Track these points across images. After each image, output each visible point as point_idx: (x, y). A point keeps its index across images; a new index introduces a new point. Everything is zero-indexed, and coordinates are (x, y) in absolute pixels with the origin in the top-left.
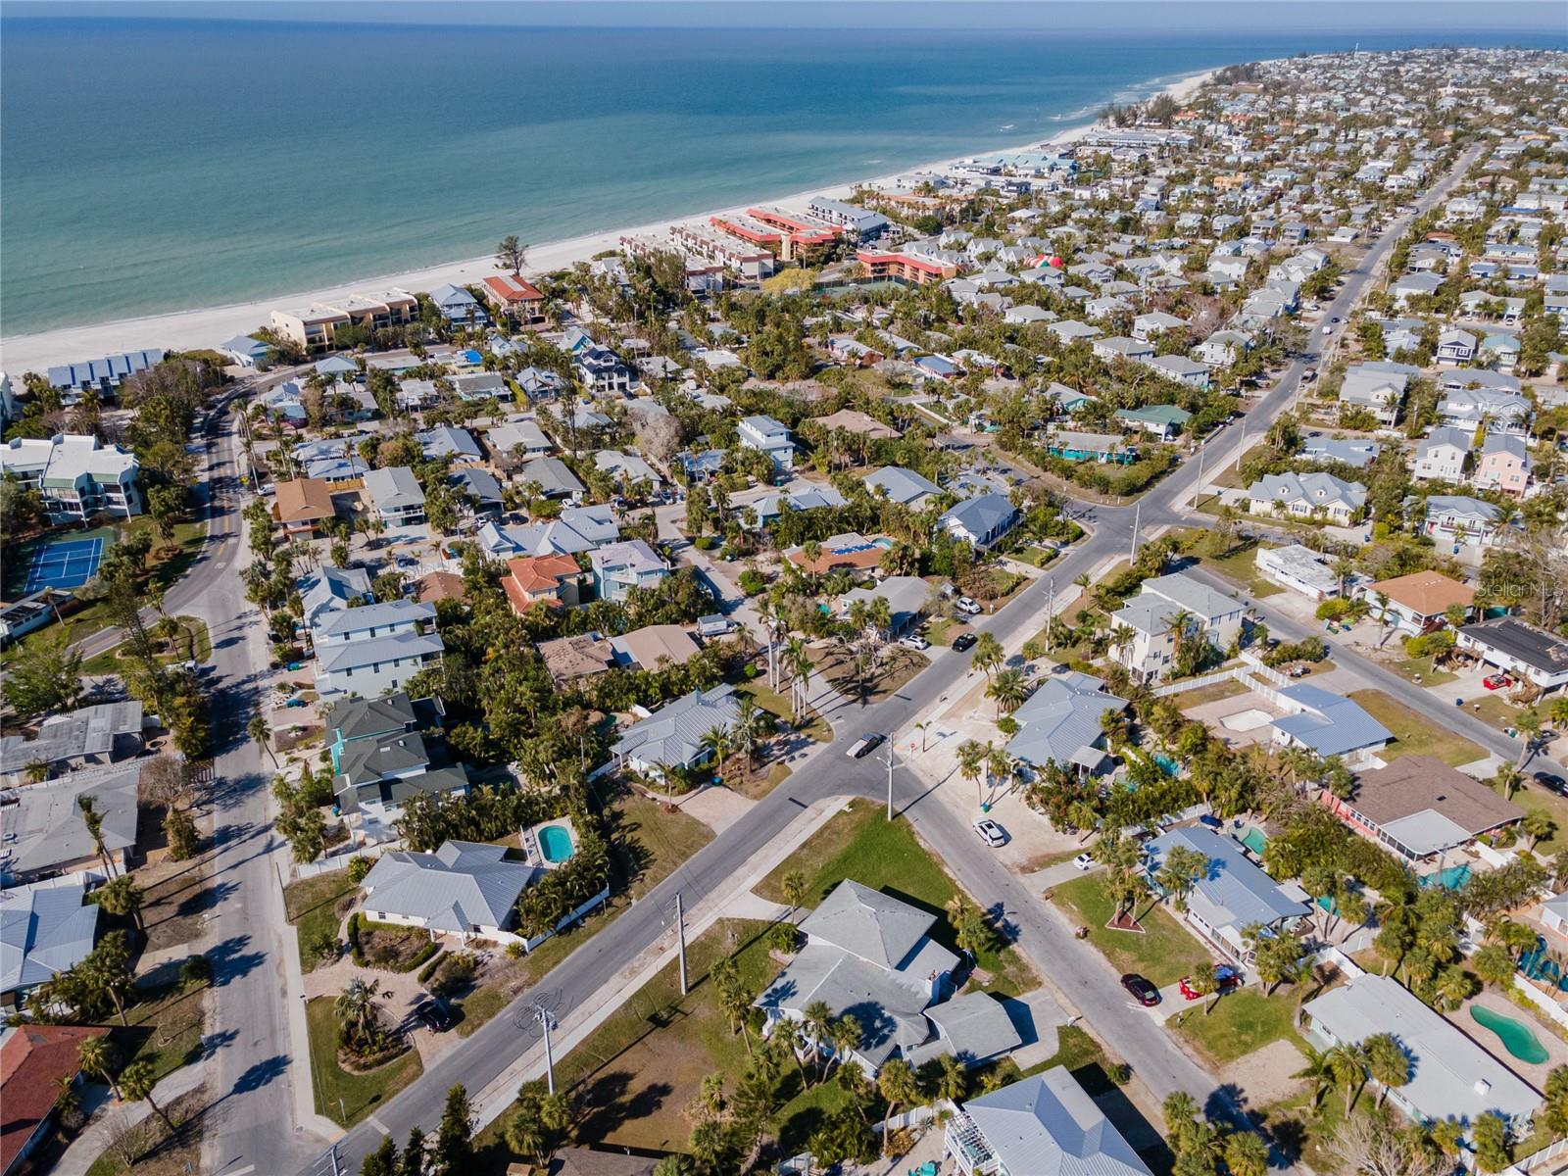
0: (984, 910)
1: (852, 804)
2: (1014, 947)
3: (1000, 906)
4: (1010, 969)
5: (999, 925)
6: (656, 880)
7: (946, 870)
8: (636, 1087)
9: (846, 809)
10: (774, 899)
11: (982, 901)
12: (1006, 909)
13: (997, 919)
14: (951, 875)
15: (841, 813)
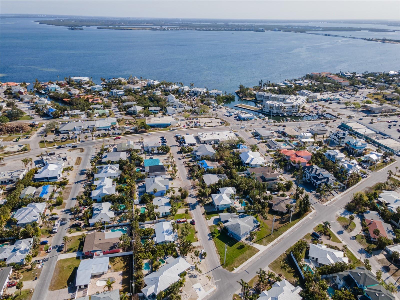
0: (212, 240)
1: (233, 270)
2: (210, 232)
3: (209, 240)
4: (213, 229)
5: (211, 237)
6: (281, 256)
7: (216, 249)
8: (278, 222)
9: (235, 268)
10: (255, 248)
11: (212, 242)
12: (208, 239)
13: (211, 238)
14: (216, 248)
15: (236, 268)
